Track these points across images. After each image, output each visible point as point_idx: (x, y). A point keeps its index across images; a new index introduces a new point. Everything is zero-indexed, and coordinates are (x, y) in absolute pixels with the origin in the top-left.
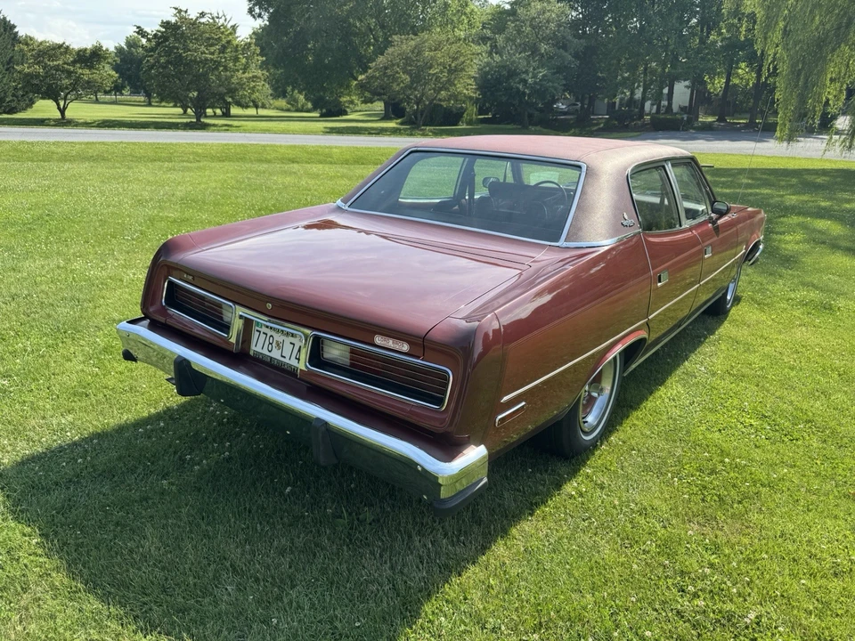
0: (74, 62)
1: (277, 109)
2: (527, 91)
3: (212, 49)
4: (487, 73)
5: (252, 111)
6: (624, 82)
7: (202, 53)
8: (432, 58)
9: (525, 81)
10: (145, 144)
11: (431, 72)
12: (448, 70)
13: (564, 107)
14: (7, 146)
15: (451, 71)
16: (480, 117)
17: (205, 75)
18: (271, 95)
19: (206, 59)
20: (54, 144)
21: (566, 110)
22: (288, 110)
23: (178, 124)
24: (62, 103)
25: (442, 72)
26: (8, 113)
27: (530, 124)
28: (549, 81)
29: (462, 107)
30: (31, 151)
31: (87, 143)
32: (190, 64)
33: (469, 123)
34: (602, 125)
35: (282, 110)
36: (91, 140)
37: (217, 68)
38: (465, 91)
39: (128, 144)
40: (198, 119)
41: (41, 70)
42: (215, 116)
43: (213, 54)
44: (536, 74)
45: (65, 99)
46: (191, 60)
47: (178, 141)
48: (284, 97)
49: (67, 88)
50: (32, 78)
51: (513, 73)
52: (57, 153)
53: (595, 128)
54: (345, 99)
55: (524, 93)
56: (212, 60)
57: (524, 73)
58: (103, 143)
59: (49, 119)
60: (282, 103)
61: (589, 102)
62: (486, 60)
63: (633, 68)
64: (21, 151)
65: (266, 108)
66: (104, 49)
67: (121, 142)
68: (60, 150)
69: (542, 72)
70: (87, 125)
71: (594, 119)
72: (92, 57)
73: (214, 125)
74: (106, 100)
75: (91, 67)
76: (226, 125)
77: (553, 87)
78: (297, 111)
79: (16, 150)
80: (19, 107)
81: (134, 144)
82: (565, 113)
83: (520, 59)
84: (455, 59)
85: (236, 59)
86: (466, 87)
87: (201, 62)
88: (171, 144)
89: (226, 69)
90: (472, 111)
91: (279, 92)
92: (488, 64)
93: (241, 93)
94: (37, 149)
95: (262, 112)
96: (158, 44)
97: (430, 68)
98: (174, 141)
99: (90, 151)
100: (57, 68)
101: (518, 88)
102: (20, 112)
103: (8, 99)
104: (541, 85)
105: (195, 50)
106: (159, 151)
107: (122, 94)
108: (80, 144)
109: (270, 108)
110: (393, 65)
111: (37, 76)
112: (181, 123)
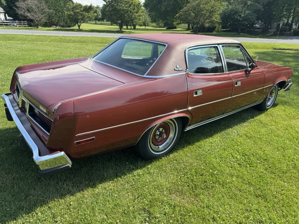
0: (84, 10)
1: (152, 26)
2: (241, 19)
3: (127, 6)
4: (226, 13)
5: (143, 27)
6: (284, 16)
7: (123, 7)
8: (204, 7)
9: (240, 16)
10: (99, 37)
11: (203, 12)
12: (209, 12)
13: (258, 26)
14: (58, 38)
15: (210, 13)
16: (222, 30)
17: (123, 14)
18: (151, 22)
19: (124, 9)
20: (72, 37)
21: (259, 27)
22: (156, 27)
23: (114, 31)
24: (79, 24)
25: (207, 13)
26: (68, 27)
27: (241, 33)
28: (250, 15)
29: (214, 26)
30: (65, 39)
31: (82, 37)
32: (119, 11)
33: (218, 32)
34: (272, 33)
35: (154, 27)
36: (83, 36)
37: (127, 12)
38: (216, 20)
39: (94, 37)
40: (121, 29)
41: (73, 13)
42: (131, 29)
43: (126, 7)
44: (245, 13)
45: (80, 23)
46: (119, 9)
47: (110, 37)
48: (155, 22)
49: (81, 19)
50: (70, 16)
51: (236, 13)
52: (72, 40)
53: (269, 34)
54: (175, 23)
55: (240, 20)
56: (126, 9)
57: (240, 13)
58: (87, 37)
59: (75, 29)
60: (154, 24)
61: (268, 24)
62: (225, 8)
63: (288, 10)
64: (62, 39)
65: (148, 26)
66: (93, 6)
67: (92, 37)
68: (73, 39)
69: (247, 12)
70: (86, 31)
71: (270, 31)
72: (89, 9)
73: (126, 32)
74: (99, 23)
75: (88, 12)
76: (129, 32)
77: (251, 18)
78: (159, 27)
79: (60, 39)
80: (72, 25)
81: (96, 37)
82: (258, 29)
83: (239, 7)
84: (212, 8)
85: (134, 9)
86: (217, 18)
87: (122, 10)
88: (108, 38)
89: (131, 12)
90: (219, 27)
91: (154, 21)
92: (226, 9)
93: (135, 21)
94: (66, 38)
95: (147, 28)
96: (109, 4)
97: (203, 11)
98: (109, 37)
99: (82, 39)
100: (78, 12)
101: (237, 18)
102: (72, 27)
103: (68, 23)
104: (247, 17)
105: (121, 6)
106: (103, 40)
107: (104, 21)
108: (80, 37)
109: (150, 26)
110: (189, 10)
111: (72, 15)
112: (115, 31)
